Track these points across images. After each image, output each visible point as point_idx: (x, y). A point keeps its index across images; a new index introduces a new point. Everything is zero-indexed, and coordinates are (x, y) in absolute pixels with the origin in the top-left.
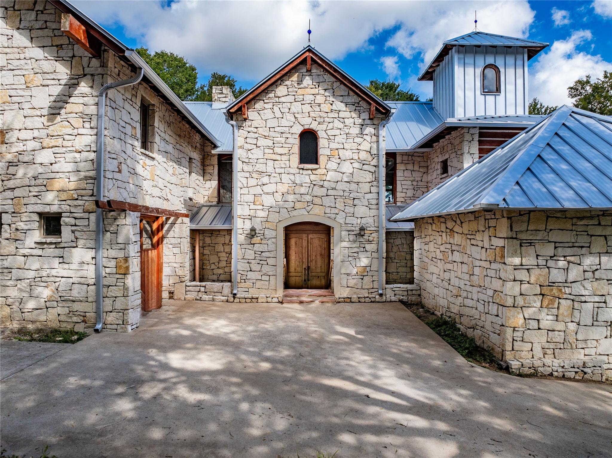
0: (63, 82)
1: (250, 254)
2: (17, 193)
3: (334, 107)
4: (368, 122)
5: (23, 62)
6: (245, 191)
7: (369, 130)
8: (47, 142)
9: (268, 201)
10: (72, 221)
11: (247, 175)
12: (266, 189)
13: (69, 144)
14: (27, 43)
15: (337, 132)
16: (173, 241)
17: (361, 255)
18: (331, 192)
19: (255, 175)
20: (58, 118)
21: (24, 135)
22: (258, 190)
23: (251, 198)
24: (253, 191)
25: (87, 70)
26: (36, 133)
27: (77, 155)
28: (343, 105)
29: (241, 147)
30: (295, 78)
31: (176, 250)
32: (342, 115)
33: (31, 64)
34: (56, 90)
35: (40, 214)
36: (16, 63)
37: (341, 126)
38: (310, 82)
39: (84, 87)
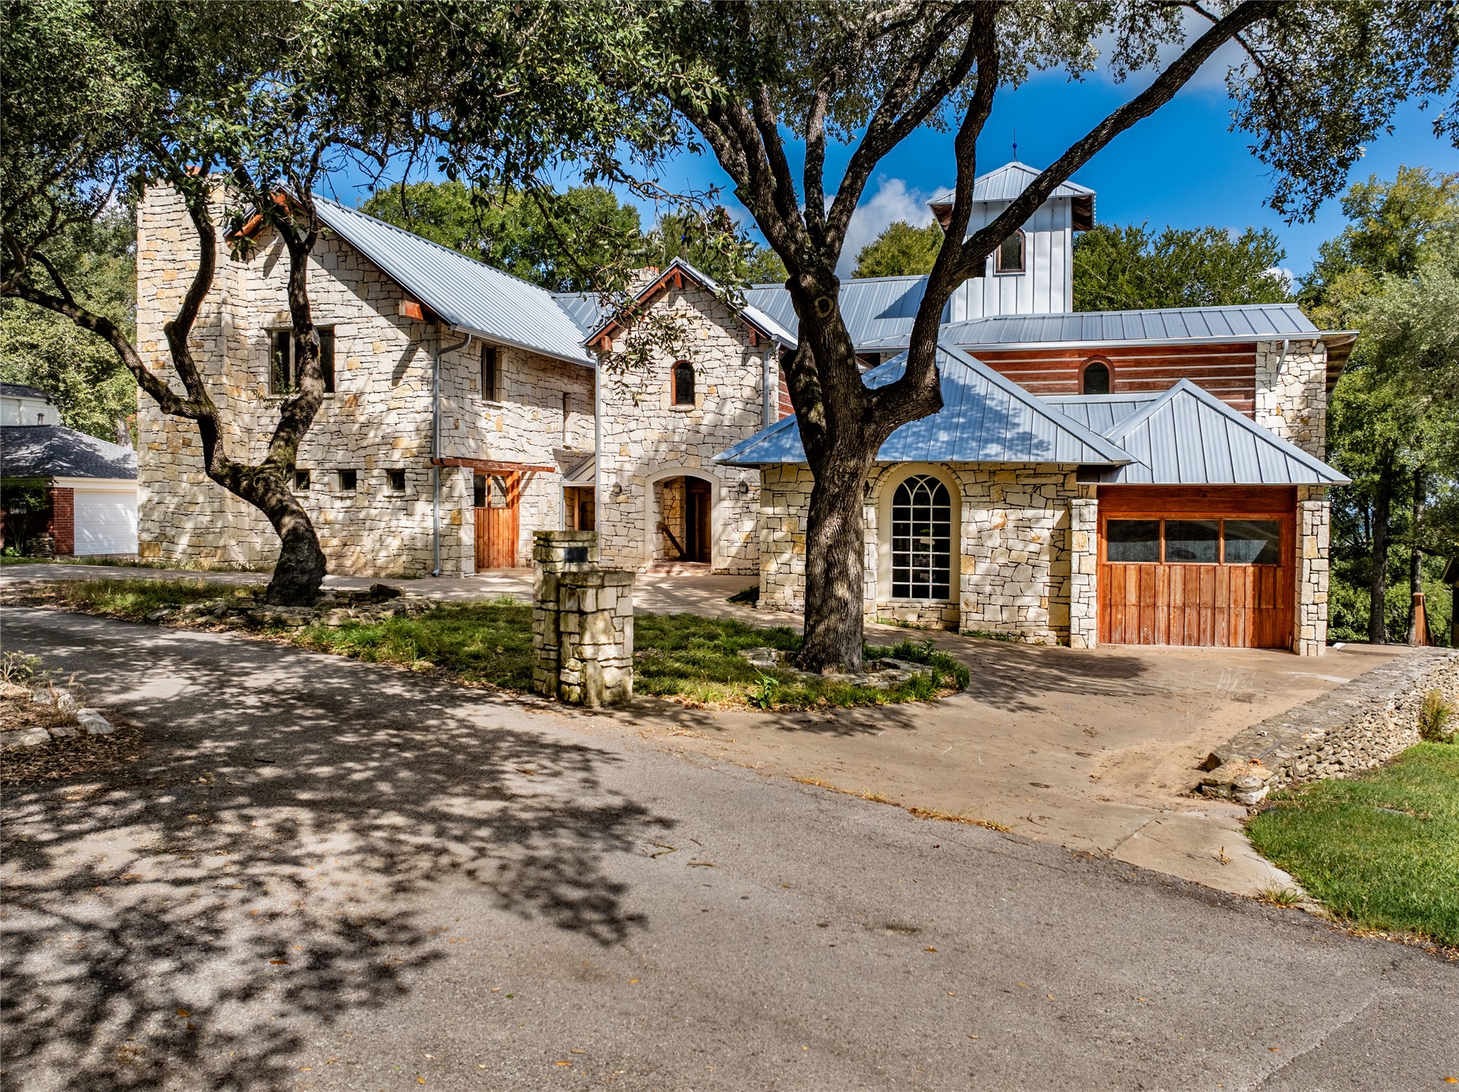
0: (404, 348)
1: (615, 516)
2: (369, 451)
3: (711, 333)
4: (752, 349)
5: (370, 330)
6: (609, 439)
7: (755, 360)
8: (393, 404)
9: (636, 451)
10: (414, 476)
11: (612, 419)
12: (634, 436)
13: (409, 405)
14: (374, 313)
15: (716, 364)
16: (531, 499)
17: (745, 519)
18: (708, 439)
19: (620, 420)
20: (401, 382)
21: (374, 398)
22: (625, 438)
23: (617, 448)
24: (618, 439)
25: (424, 336)
26: (383, 396)
27: (417, 415)
28: (722, 330)
29: (605, 386)
30: (666, 299)
31: (533, 510)
32: (721, 341)
33: (377, 332)
34: (399, 355)
35: (388, 470)
36: (364, 331)
37: (721, 355)
38: (684, 302)
39: (421, 353)
